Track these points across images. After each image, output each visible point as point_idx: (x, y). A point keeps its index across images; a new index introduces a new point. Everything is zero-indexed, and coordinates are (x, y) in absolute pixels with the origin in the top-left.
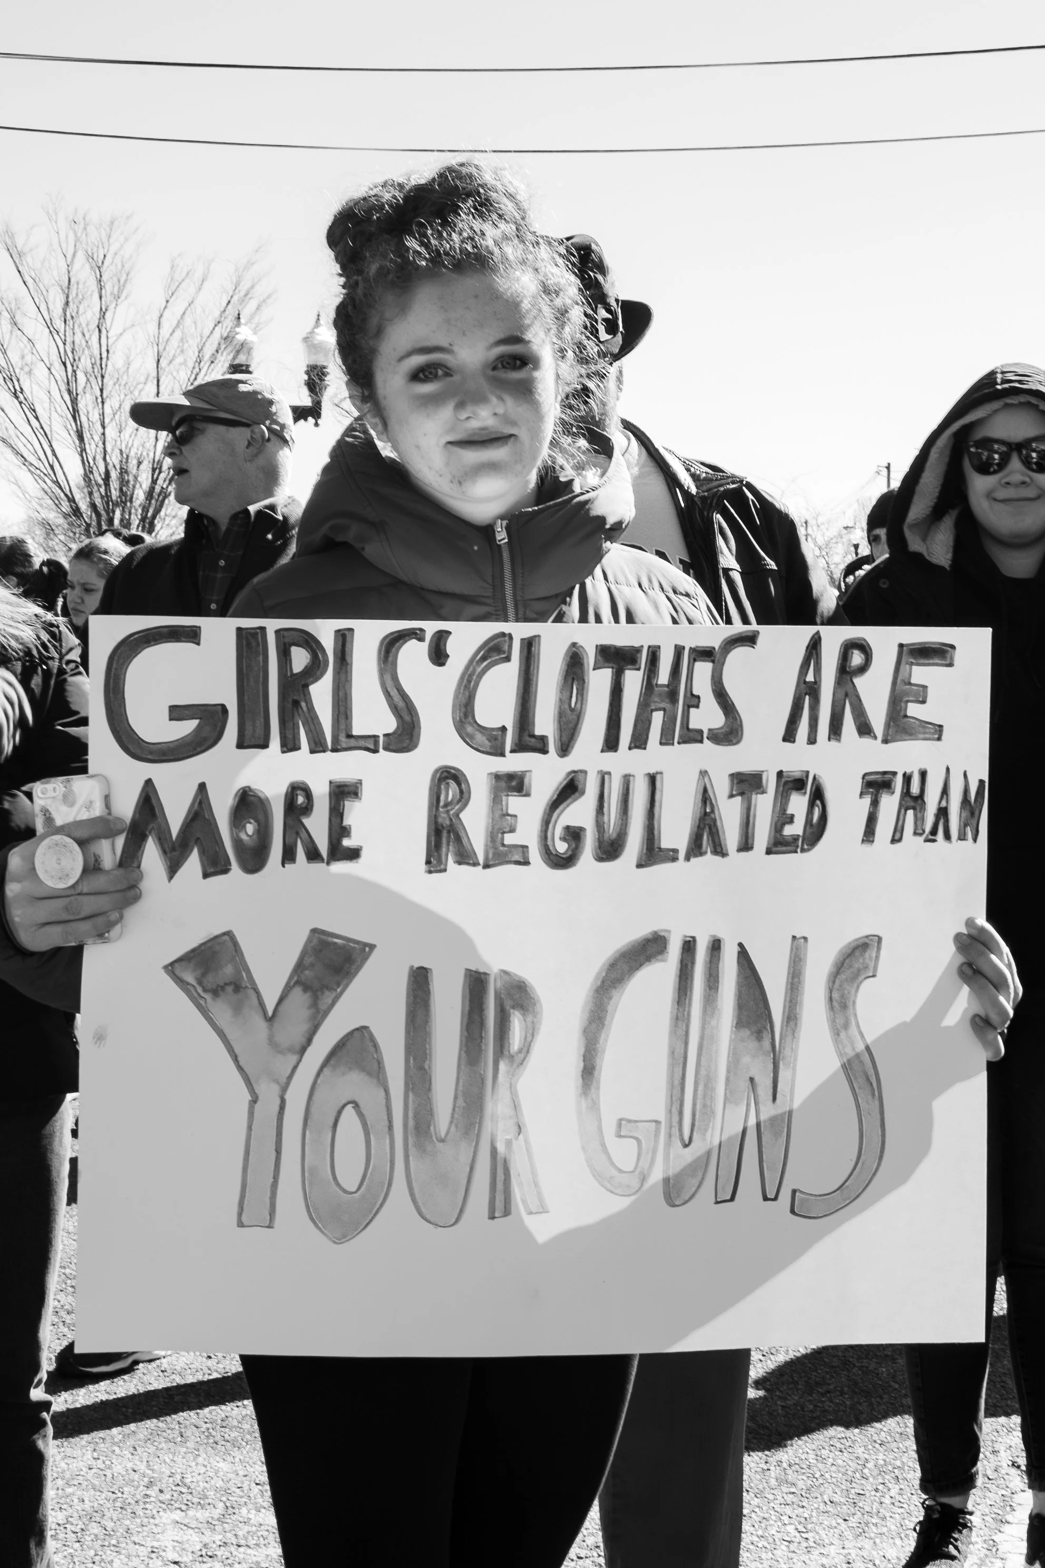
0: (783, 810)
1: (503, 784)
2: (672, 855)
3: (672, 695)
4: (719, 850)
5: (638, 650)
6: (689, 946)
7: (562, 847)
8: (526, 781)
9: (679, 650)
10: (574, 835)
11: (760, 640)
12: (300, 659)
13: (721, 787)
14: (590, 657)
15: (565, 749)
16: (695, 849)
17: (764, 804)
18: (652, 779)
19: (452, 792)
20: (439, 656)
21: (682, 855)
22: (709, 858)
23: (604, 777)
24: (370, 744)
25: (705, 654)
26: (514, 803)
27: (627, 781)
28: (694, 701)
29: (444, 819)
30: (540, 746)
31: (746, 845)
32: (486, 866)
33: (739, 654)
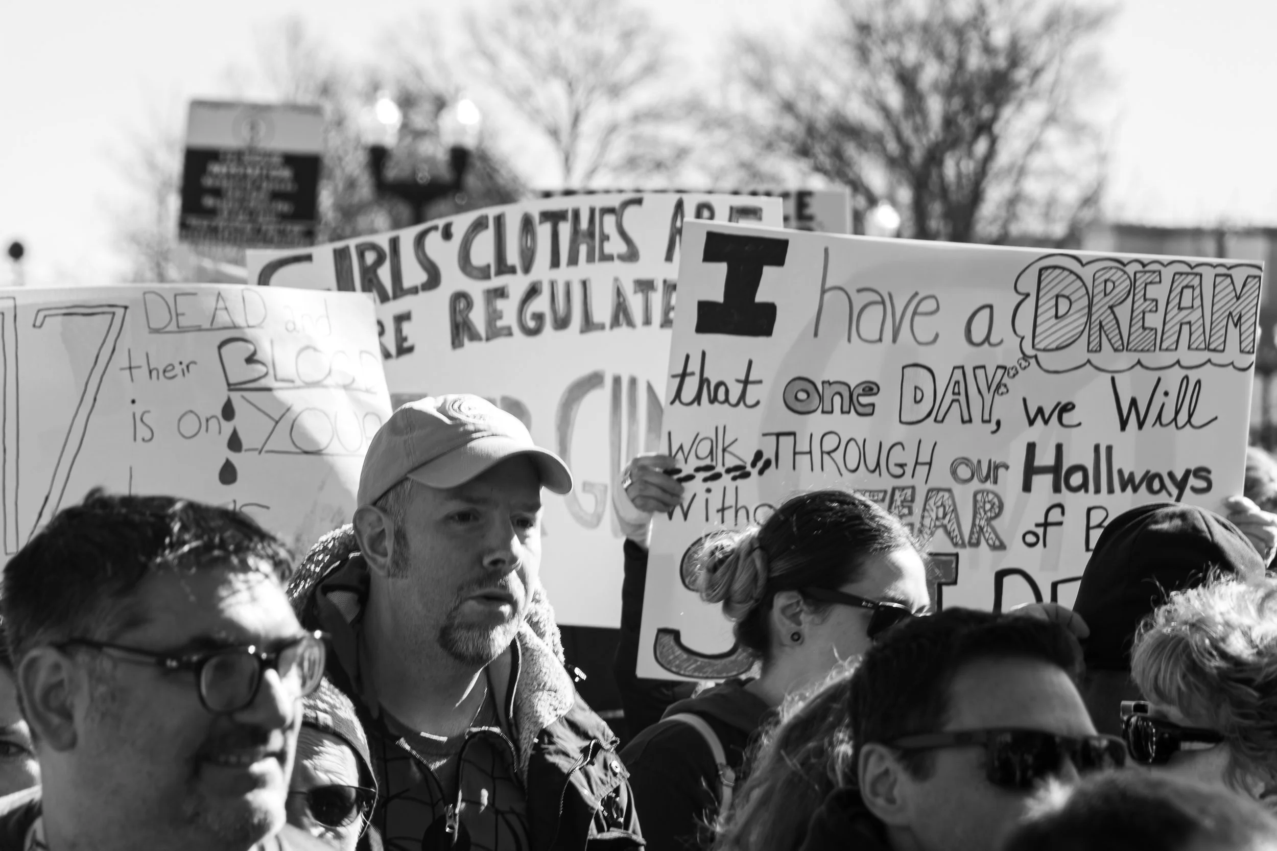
0: (669, 303)
1: (492, 295)
2: (602, 327)
3: (591, 234)
4: (630, 323)
5: (566, 211)
6: (617, 381)
7: (531, 324)
8: (506, 290)
9: (592, 211)
10: (539, 317)
11: (645, 202)
12: (370, 257)
13: (628, 289)
14: (536, 218)
15: (527, 269)
16: (615, 323)
17: (657, 298)
18: (584, 284)
19: (462, 304)
20: (447, 234)
21: (608, 325)
22: (624, 329)
23: (553, 284)
24: (414, 291)
25: (611, 211)
26: (500, 304)
27: (568, 286)
28: (605, 238)
29: (459, 319)
30: (512, 270)
31: (647, 322)
32: (488, 339)
33: (631, 211)
